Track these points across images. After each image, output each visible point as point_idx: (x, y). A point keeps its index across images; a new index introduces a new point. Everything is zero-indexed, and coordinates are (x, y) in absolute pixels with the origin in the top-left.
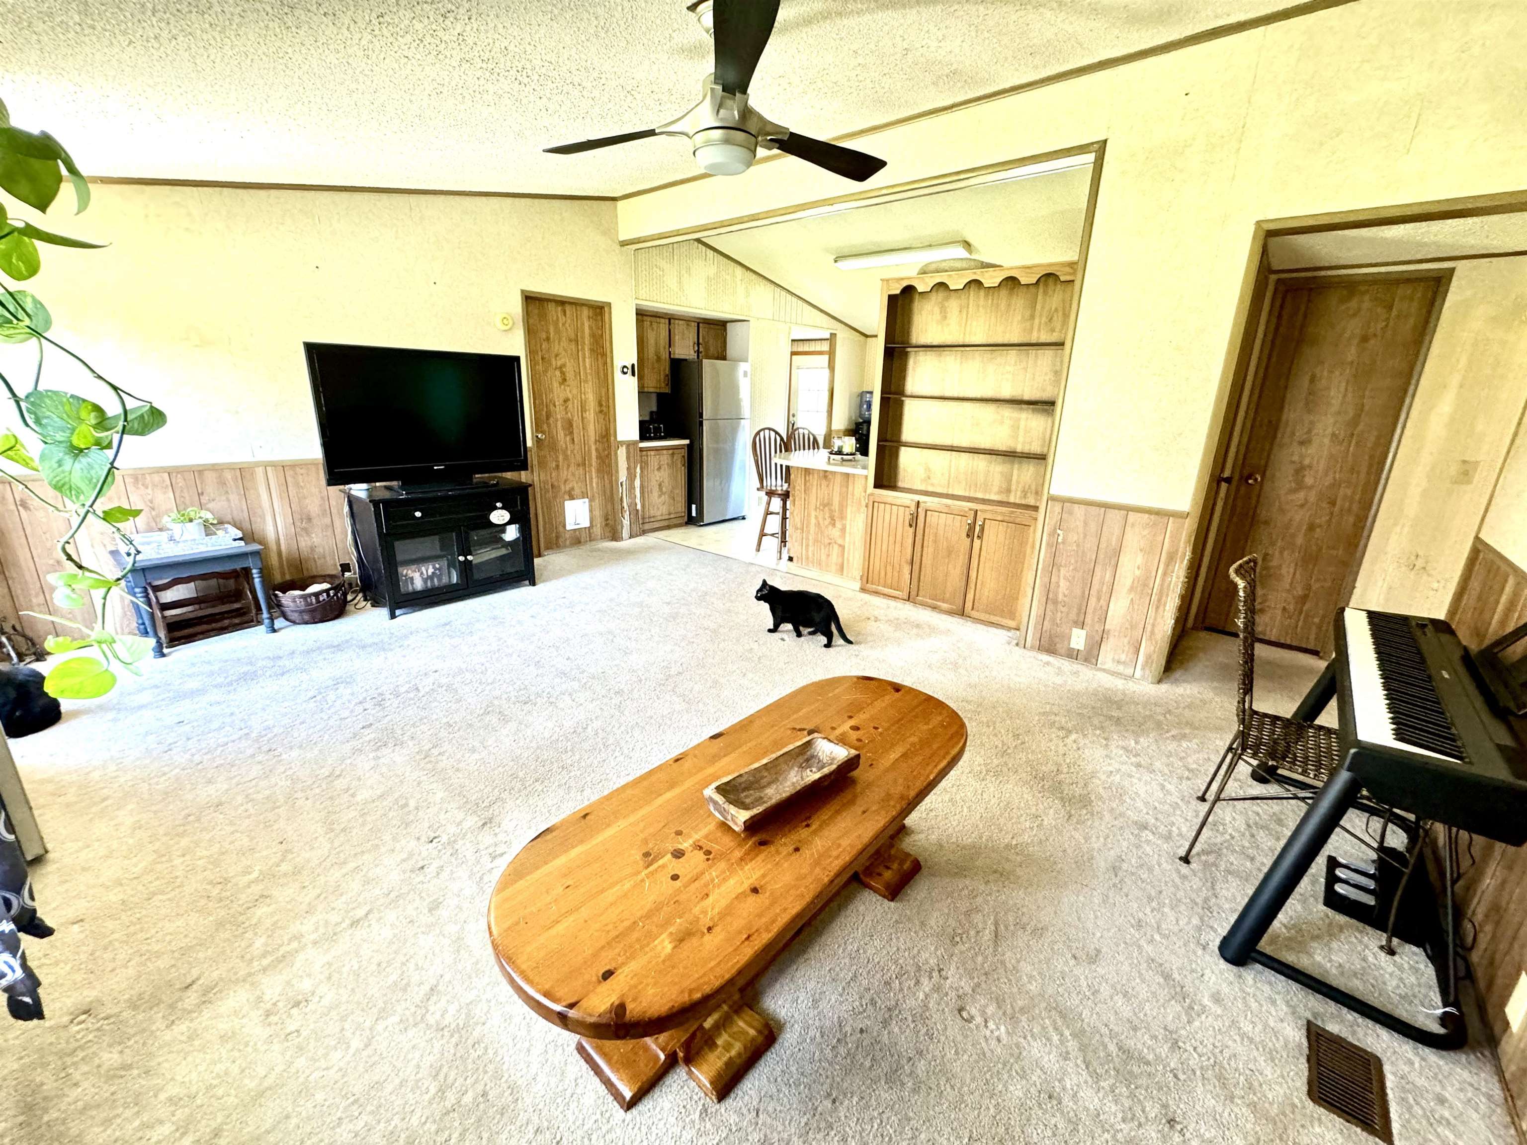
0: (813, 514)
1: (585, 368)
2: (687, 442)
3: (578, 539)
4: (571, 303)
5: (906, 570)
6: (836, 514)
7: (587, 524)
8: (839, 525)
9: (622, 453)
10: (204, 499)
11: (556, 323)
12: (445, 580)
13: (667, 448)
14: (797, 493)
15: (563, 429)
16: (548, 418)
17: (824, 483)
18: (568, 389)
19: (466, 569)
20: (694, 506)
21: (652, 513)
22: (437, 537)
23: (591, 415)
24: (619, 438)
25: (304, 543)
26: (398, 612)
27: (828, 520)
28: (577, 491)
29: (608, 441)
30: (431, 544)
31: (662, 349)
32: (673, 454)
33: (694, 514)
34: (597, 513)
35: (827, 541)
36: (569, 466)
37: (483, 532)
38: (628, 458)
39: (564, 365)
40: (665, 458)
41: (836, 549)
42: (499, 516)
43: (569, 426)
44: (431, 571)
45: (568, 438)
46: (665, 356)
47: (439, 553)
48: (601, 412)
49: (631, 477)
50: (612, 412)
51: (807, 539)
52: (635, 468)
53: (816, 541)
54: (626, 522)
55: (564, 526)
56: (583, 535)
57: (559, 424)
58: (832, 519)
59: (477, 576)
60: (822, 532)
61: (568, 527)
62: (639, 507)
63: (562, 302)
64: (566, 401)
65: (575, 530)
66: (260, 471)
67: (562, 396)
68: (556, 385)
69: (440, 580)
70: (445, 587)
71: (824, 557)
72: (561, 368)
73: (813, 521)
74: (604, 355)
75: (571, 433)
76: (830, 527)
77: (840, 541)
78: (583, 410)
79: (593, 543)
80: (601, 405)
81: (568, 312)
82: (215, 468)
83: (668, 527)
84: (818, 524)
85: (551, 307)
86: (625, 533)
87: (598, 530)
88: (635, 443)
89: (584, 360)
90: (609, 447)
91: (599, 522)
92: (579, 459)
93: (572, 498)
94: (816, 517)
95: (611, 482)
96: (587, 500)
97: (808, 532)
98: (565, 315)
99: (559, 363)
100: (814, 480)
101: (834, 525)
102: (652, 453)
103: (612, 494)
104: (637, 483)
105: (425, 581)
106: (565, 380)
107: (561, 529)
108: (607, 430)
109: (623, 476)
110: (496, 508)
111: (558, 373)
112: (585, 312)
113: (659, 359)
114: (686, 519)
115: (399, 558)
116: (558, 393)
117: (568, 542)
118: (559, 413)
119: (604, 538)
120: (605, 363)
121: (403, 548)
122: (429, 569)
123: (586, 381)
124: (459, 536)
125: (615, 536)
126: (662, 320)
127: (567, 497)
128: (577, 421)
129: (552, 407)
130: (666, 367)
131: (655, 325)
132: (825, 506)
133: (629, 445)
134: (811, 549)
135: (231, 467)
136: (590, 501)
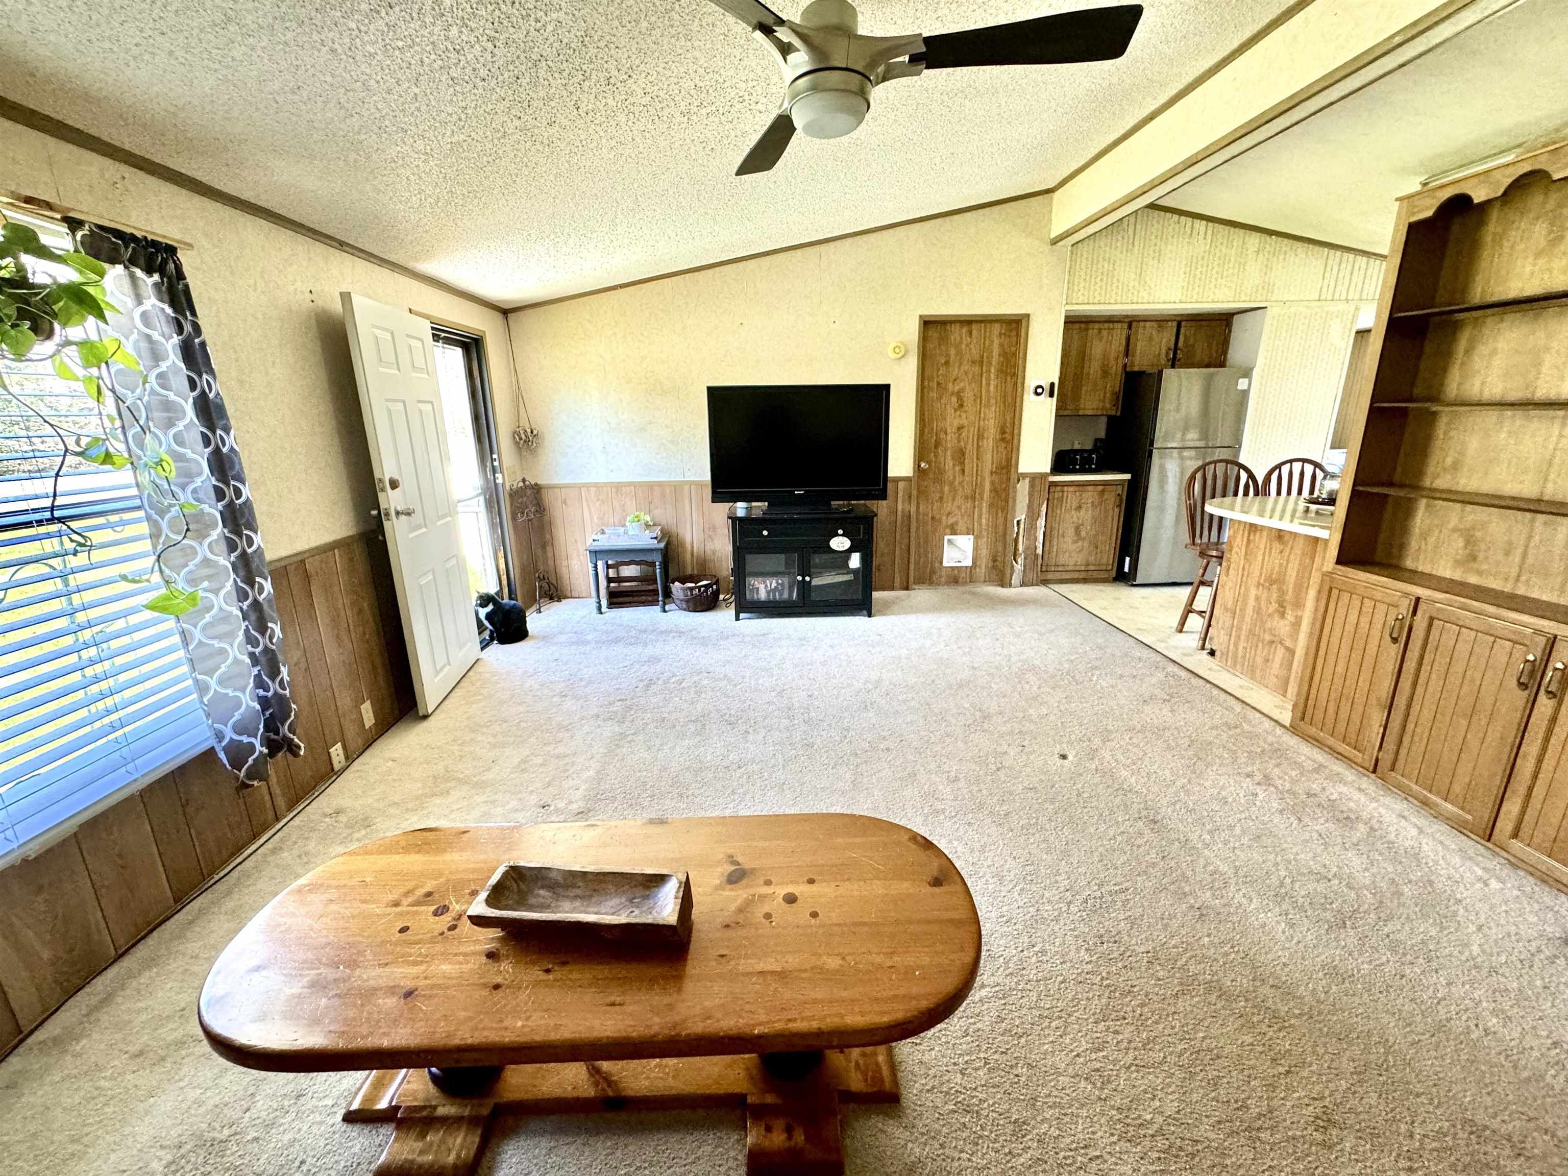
0: (1253, 592)
1: (988, 391)
2: (1128, 476)
3: (956, 578)
4: (977, 322)
5: (1377, 718)
6: (1289, 597)
7: (968, 563)
8: (1290, 617)
9: (1023, 489)
10: (652, 506)
11: (957, 346)
12: (786, 596)
13: (1095, 484)
14: (1234, 557)
15: (953, 459)
16: (936, 447)
17: (1277, 546)
18: (964, 415)
19: (804, 587)
20: (1128, 559)
21: (1062, 559)
22: (782, 557)
23: (989, 443)
24: (1021, 469)
25: (709, 547)
26: (742, 615)
27: (1274, 606)
28: (961, 525)
29: (1009, 472)
30: (777, 561)
31: (1112, 362)
32: (1103, 491)
33: (1126, 569)
34: (984, 552)
35: (1267, 637)
36: (954, 499)
37: (825, 557)
38: (1031, 495)
39: (962, 390)
40: (1090, 495)
41: (1280, 652)
42: (840, 543)
43: (960, 456)
44: (774, 585)
45: (957, 469)
46: (1116, 369)
47: (783, 569)
48: (1003, 440)
49: (1032, 517)
50: (1015, 441)
51: (1239, 629)
52: (1040, 505)
53: (1251, 632)
54: (1019, 567)
55: (941, 563)
56: (963, 575)
57: (949, 453)
58: (1281, 604)
59: (814, 596)
60: (1263, 623)
61: (945, 564)
62: (1039, 551)
63: (968, 322)
64: (960, 428)
65: (953, 568)
66: (686, 487)
67: (956, 423)
68: (950, 411)
69: (781, 595)
70: (784, 602)
71: (1259, 660)
72: (959, 395)
73: (1252, 602)
74: (1015, 375)
75: (962, 463)
76: (1276, 616)
77: (1288, 643)
78: (980, 436)
79: (972, 585)
80: (1003, 432)
81: (974, 332)
82: (660, 484)
83: (1085, 581)
84: (1258, 610)
85: (955, 328)
86: (1016, 579)
87: (982, 571)
88: (1043, 476)
89: (988, 384)
90: (1009, 479)
91: (984, 563)
92: (968, 491)
93: (954, 533)
94: (1257, 598)
95: (1006, 519)
96: (972, 537)
97: (1243, 617)
98: (971, 336)
99: (957, 388)
100: (1261, 541)
101: (1283, 615)
102: (1071, 489)
103: (1005, 534)
104: (1041, 522)
105: (768, 592)
106: (961, 406)
107: (937, 565)
108: (1009, 460)
109: (1021, 515)
110: (838, 535)
111: (954, 399)
112: (997, 328)
113: (1105, 373)
114: (1114, 574)
115: (748, 568)
116: (952, 421)
117: (943, 580)
118: (950, 440)
119: (988, 581)
120: (1016, 384)
121: (754, 561)
122: (773, 583)
123: (988, 406)
124: (801, 558)
125: (1003, 582)
126: (1119, 325)
127: (948, 531)
128: (970, 449)
129: (942, 435)
130: (1115, 383)
131: (1105, 333)
132: (1272, 582)
133: (1035, 478)
134: (1242, 644)
135: (669, 484)
136: (977, 538)
